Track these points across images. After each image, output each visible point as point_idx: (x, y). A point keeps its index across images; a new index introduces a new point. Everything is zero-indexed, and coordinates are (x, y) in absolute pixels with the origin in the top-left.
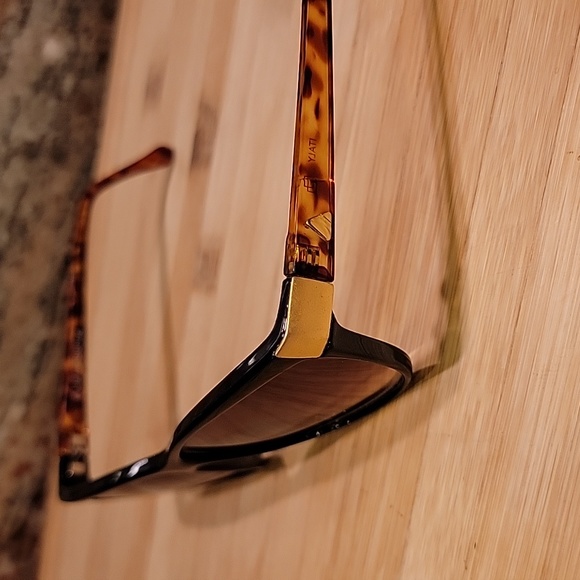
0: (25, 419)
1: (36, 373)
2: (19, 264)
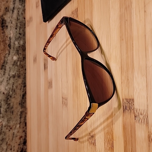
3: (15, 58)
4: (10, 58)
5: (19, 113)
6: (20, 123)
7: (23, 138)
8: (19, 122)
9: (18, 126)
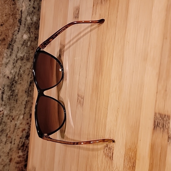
1: (25, 108)
3: (25, 37)
4: (19, 36)
5: (24, 103)
6: (25, 113)
7: (26, 131)
8: (23, 112)
9: (22, 117)
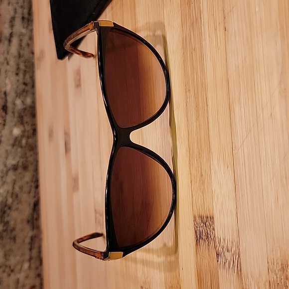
0: (30, 267)
1: (31, 249)
2: (17, 209)
3: (17, 131)
5: (28, 240)
6: (31, 259)
9: (26, 265)
